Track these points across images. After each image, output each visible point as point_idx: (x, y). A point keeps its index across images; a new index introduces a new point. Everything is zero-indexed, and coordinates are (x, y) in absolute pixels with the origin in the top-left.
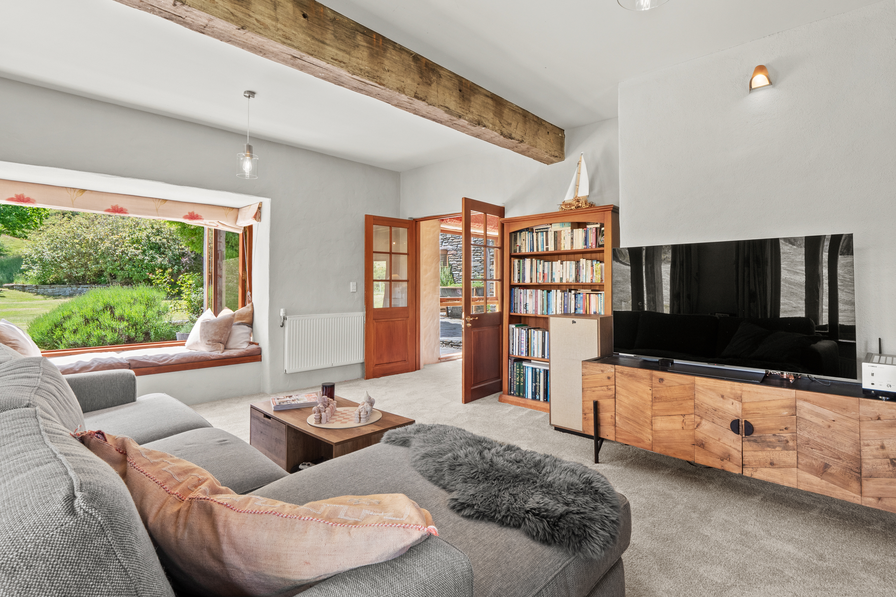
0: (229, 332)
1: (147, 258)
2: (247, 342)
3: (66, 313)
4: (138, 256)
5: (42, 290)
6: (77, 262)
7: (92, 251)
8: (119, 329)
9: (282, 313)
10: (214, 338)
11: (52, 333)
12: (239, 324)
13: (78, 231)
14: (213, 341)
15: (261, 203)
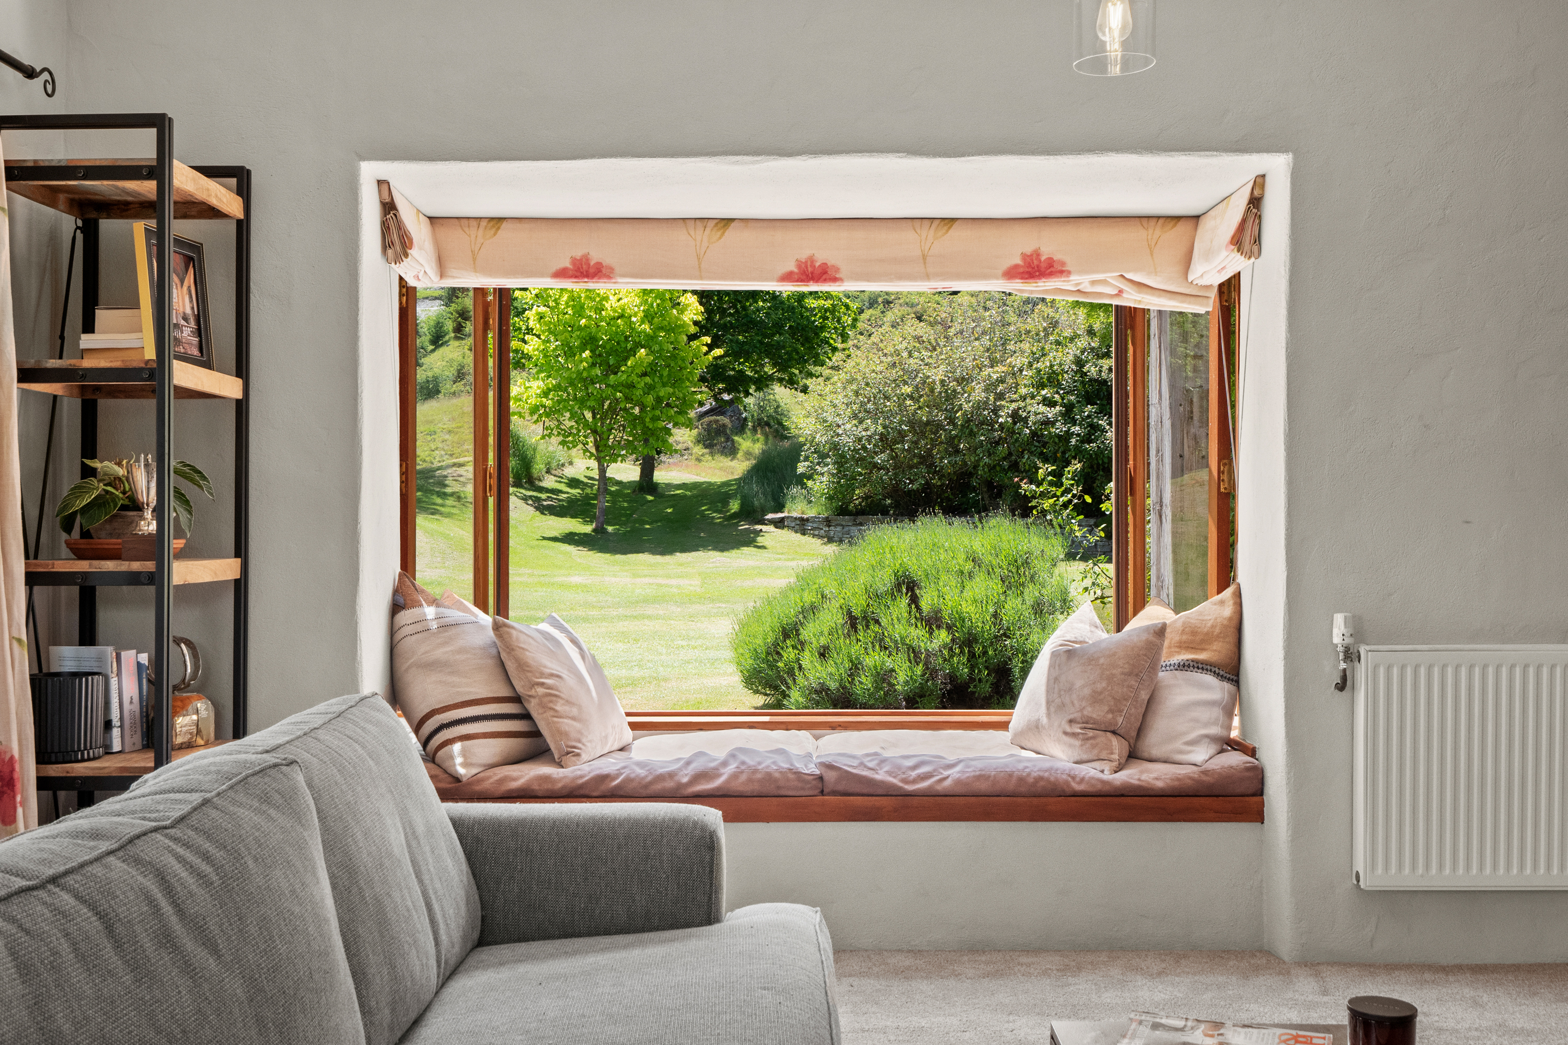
0: (1144, 696)
1: (1075, 429)
2: (1214, 739)
3: (809, 598)
4: (1053, 423)
5: (839, 529)
6: (908, 450)
7: (941, 417)
8: (928, 650)
9: (1339, 633)
10: (1089, 711)
11: (778, 653)
12: (1184, 666)
13: (912, 361)
14: (1089, 724)
15: (1260, 181)
